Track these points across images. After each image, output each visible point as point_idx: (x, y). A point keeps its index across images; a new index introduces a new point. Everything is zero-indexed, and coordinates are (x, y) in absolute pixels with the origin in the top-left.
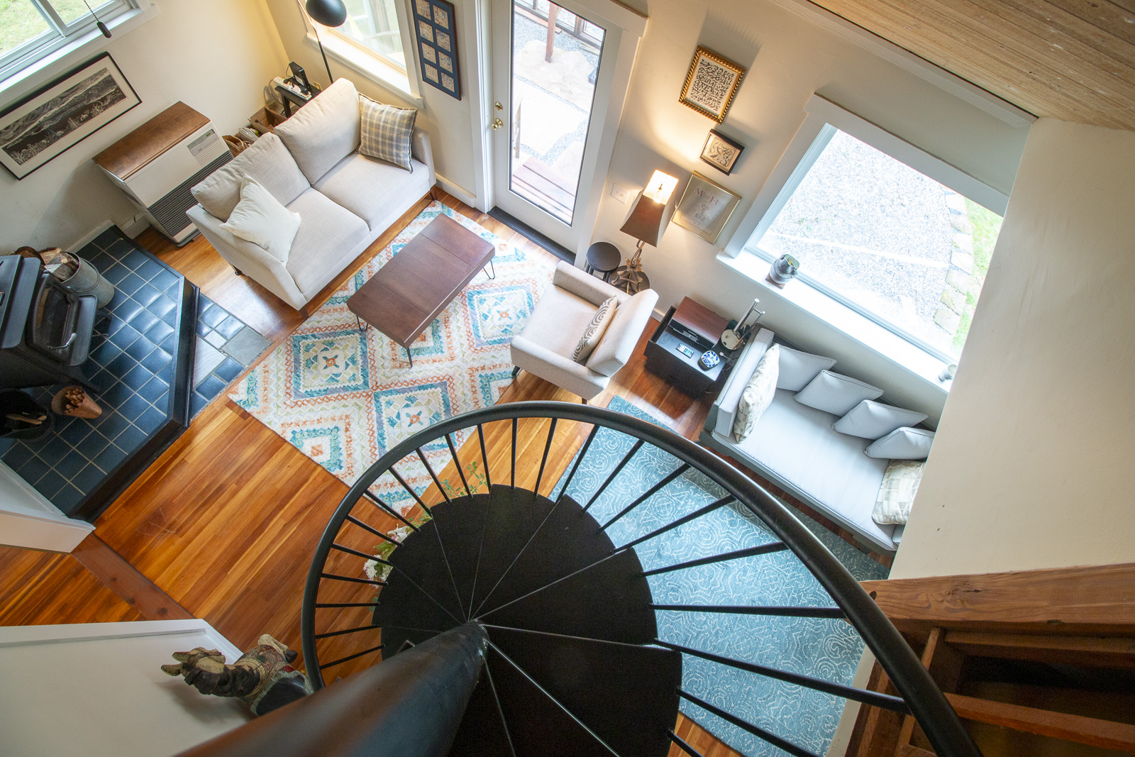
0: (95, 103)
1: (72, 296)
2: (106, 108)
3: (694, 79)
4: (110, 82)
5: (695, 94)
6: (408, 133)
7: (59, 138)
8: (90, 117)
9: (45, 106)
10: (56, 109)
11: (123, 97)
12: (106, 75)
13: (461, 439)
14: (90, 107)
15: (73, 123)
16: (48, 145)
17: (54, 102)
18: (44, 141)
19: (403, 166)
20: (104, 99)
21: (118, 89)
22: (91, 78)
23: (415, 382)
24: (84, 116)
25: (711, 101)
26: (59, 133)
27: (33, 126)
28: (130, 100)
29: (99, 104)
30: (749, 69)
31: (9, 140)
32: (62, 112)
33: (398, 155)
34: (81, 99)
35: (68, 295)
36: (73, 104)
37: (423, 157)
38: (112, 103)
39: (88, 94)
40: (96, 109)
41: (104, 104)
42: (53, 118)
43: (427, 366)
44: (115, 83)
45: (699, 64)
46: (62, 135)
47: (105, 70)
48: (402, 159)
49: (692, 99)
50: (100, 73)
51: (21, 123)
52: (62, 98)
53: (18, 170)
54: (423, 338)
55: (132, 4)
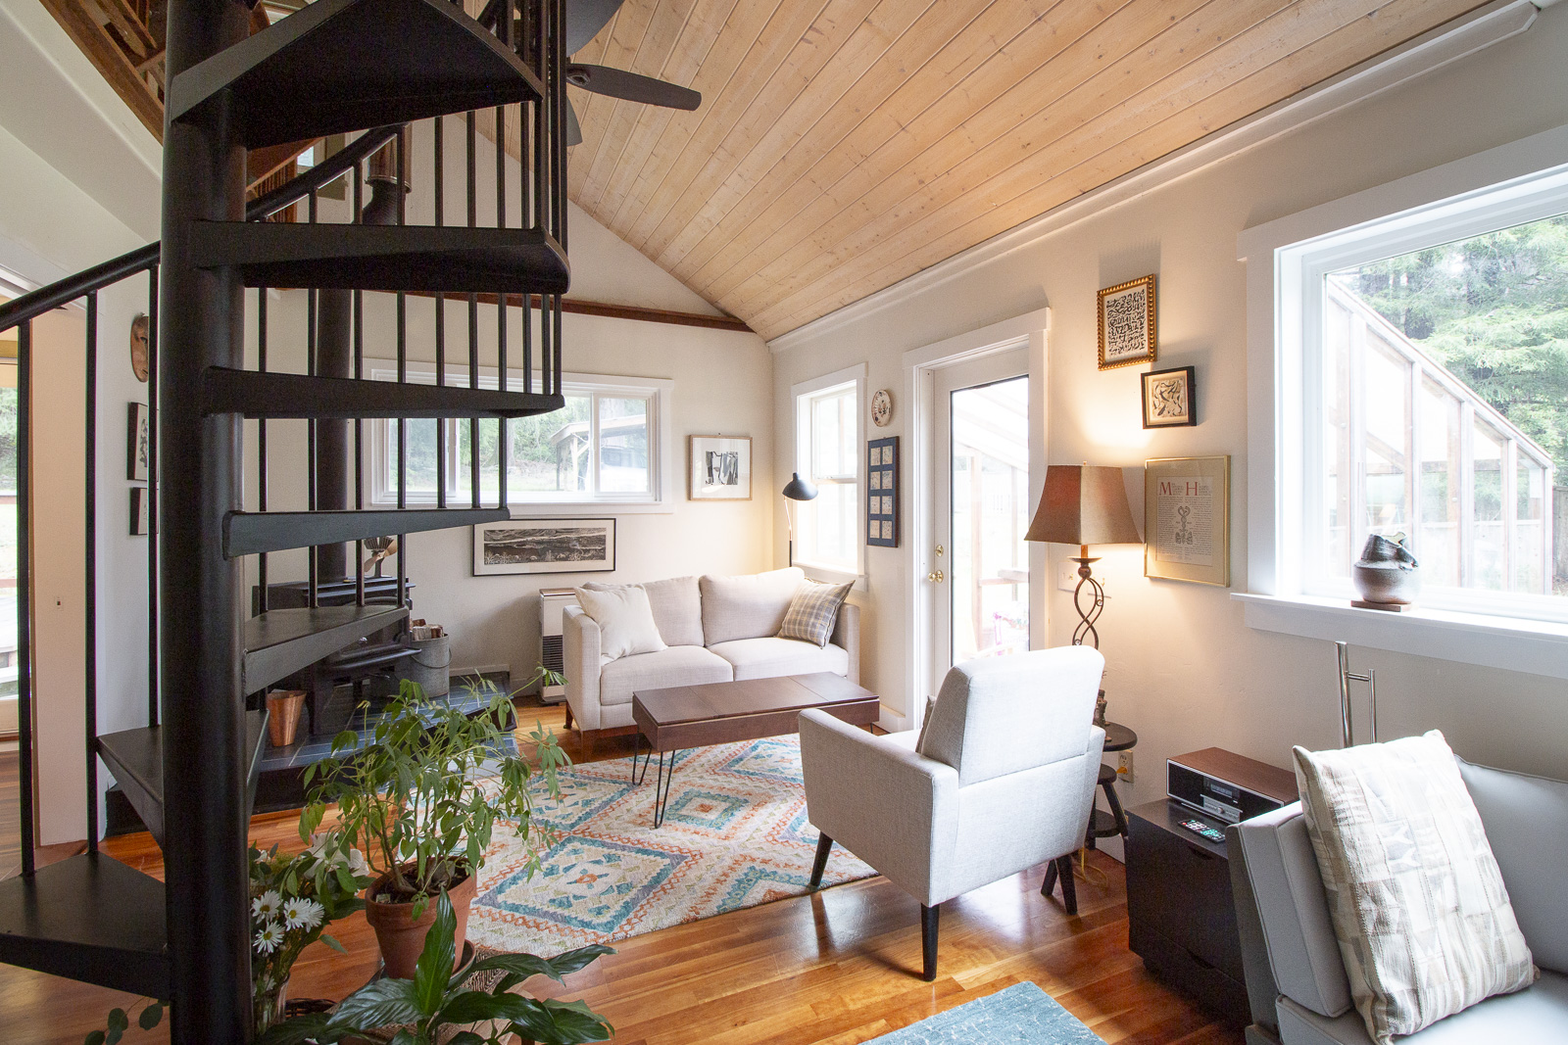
0: (578, 550)
1: (404, 637)
2: (584, 559)
3: (1107, 329)
4: (601, 540)
5: (1115, 347)
6: (835, 602)
7: (530, 561)
8: (566, 559)
9: (541, 531)
10: (546, 538)
11: (603, 558)
12: (602, 533)
13: (627, 928)
14: (572, 551)
15: (549, 556)
16: (518, 562)
17: (549, 532)
18: (517, 557)
19: (815, 641)
20: (586, 551)
21: (604, 549)
22: (589, 530)
23: (641, 843)
24: (562, 555)
25: (1133, 342)
26: (534, 557)
27: (519, 540)
28: (607, 564)
29: (581, 553)
30: (1159, 274)
31: (494, 540)
32: (549, 542)
33: (814, 625)
34: (569, 540)
35: (403, 633)
36: (561, 541)
37: (846, 643)
38: (591, 558)
39: (578, 541)
40: (575, 555)
41: (584, 555)
42: (537, 543)
43: (679, 834)
44: (604, 544)
45: (1106, 309)
46: (534, 561)
47: (604, 529)
48: (817, 630)
49: (1112, 357)
50: (599, 530)
51: (513, 533)
52: (557, 532)
53: (481, 567)
54: (705, 809)
55: (658, 497)
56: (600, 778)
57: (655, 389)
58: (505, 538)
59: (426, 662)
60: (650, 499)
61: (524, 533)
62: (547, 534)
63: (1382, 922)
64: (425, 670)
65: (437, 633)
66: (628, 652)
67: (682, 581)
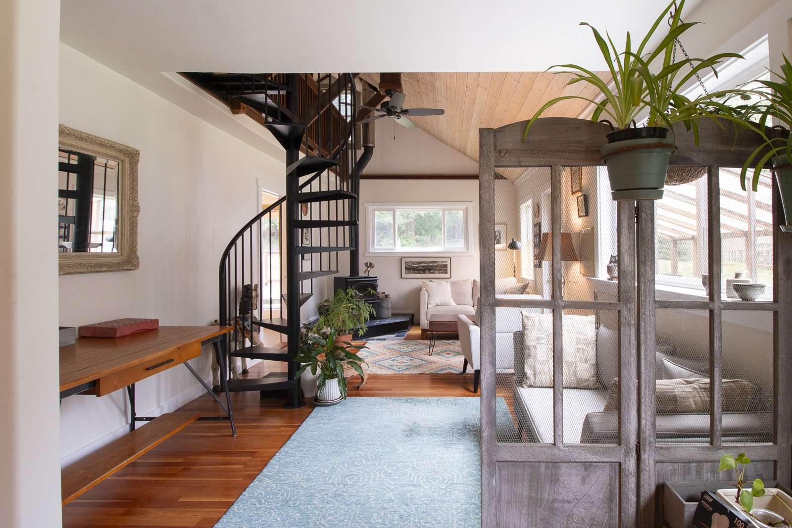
0: (437, 270)
2: (439, 273)
4: (446, 266)
7: (420, 273)
8: (433, 273)
9: (424, 262)
10: (426, 265)
11: (447, 273)
12: (446, 264)
14: (435, 270)
15: (427, 272)
16: (416, 273)
18: (416, 271)
20: (440, 270)
21: (447, 270)
22: (442, 262)
23: (422, 358)
24: (431, 271)
25: (577, 185)
26: (422, 272)
27: (417, 265)
28: (448, 275)
31: (408, 265)
32: (427, 266)
34: (434, 266)
36: (431, 266)
38: (442, 273)
39: (437, 266)
40: (436, 272)
41: (440, 271)
42: (423, 267)
43: (435, 358)
44: (447, 268)
46: (422, 273)
47: (447, 262)
50: (445, 262)
52: (430, 263)
53: (404, 275)
54: (448, 354)
55: (468, 249)
56: (423, 344)
57: (466, 206)
58: (412, 264)
59: (383, 306)
60: (465, 250)
61: (419, 263)
62: (426, 263)
63: (529, 355)
64: (383, 309)
65: (387, 296)
66: (439, 304)
67: (465, 281)
